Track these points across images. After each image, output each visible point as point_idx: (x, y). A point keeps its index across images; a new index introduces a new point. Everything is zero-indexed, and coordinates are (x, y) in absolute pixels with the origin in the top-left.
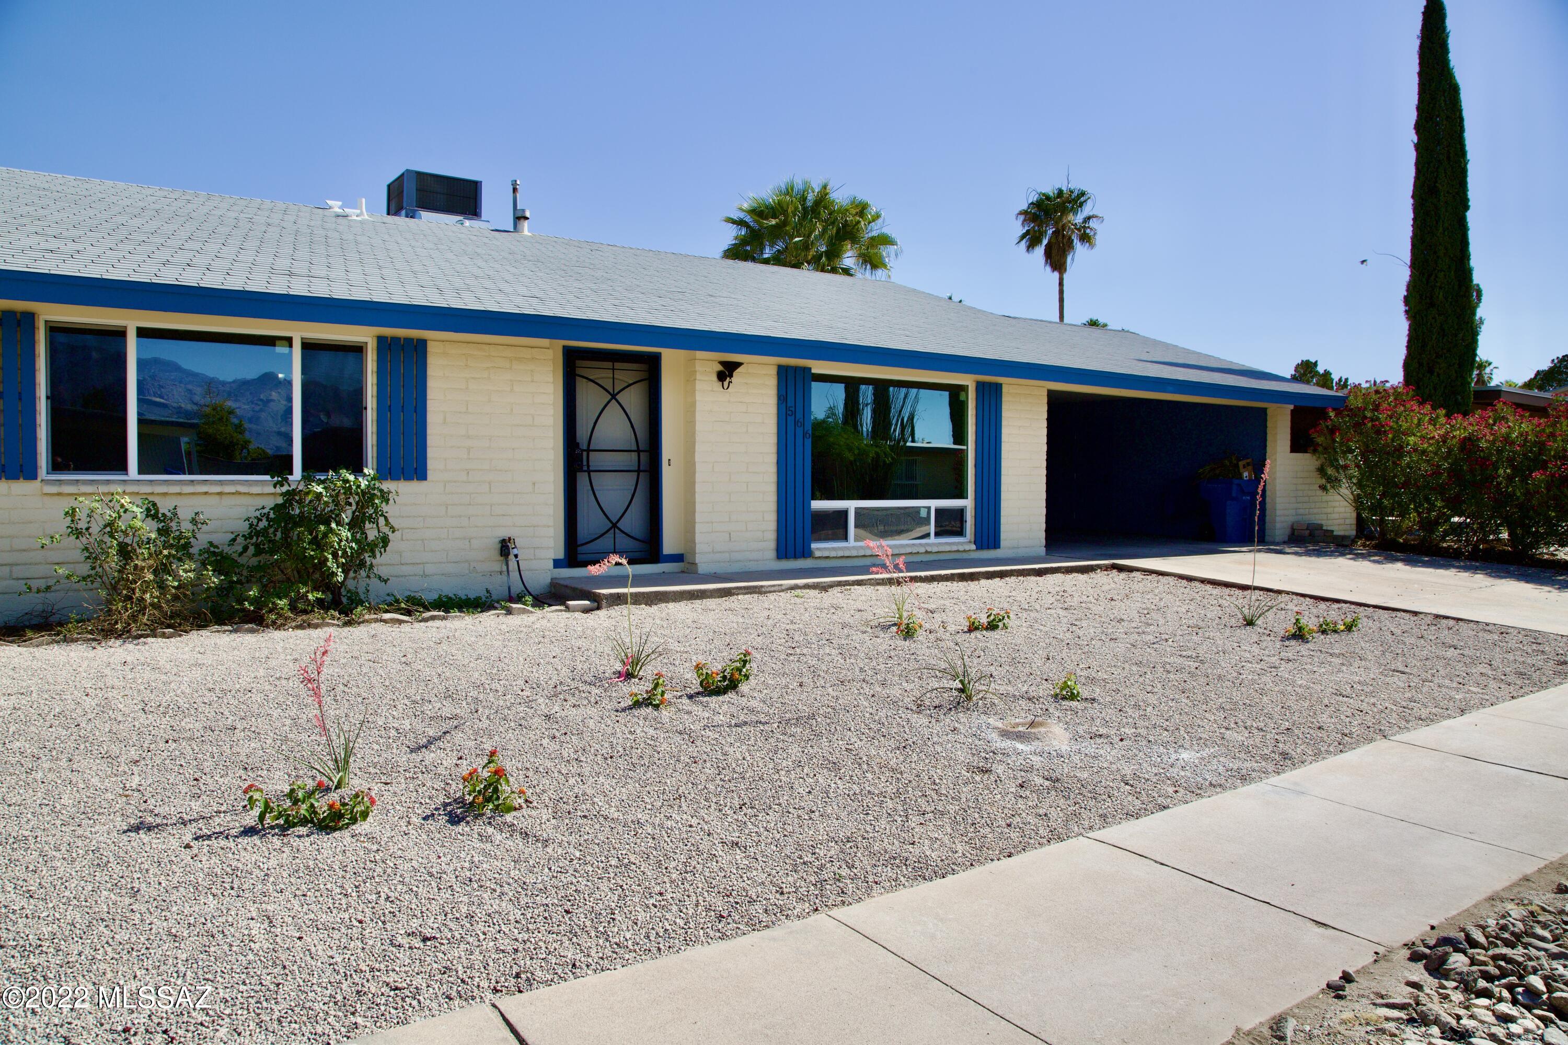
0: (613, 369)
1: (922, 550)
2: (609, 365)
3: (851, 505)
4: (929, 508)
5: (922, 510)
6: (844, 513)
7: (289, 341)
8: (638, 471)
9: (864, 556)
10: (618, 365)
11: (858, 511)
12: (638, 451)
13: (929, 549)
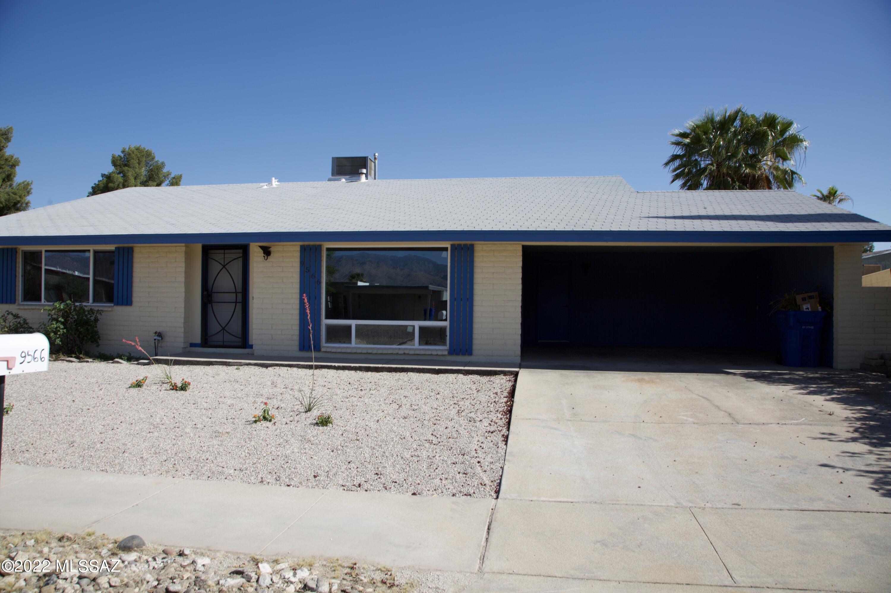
0: (224, 253)
1: (401, 352)
2: (222, 251)
3: (353, 323)
4: (414, 326)
5: (409, 327)
6: (349, 327)
7: (89, 251)
8: (236, 302)
9: (361, 353)
10: (226, 251)
11: (357, 326)
12: (236, 293)
13: (407, 352)
